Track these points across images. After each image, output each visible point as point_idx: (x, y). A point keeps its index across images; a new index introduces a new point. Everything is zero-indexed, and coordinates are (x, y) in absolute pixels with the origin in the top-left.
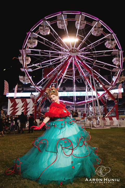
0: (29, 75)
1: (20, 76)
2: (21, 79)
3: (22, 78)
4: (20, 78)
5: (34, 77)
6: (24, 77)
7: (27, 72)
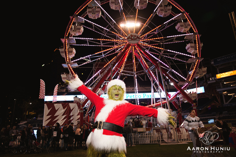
0: (73, 72)
1: (63, 75)
2: (65, 78)
3: (66, 76)
4: (62, 77)
5: (82, 74)
6: (68, 75)
7: (71, 69)
